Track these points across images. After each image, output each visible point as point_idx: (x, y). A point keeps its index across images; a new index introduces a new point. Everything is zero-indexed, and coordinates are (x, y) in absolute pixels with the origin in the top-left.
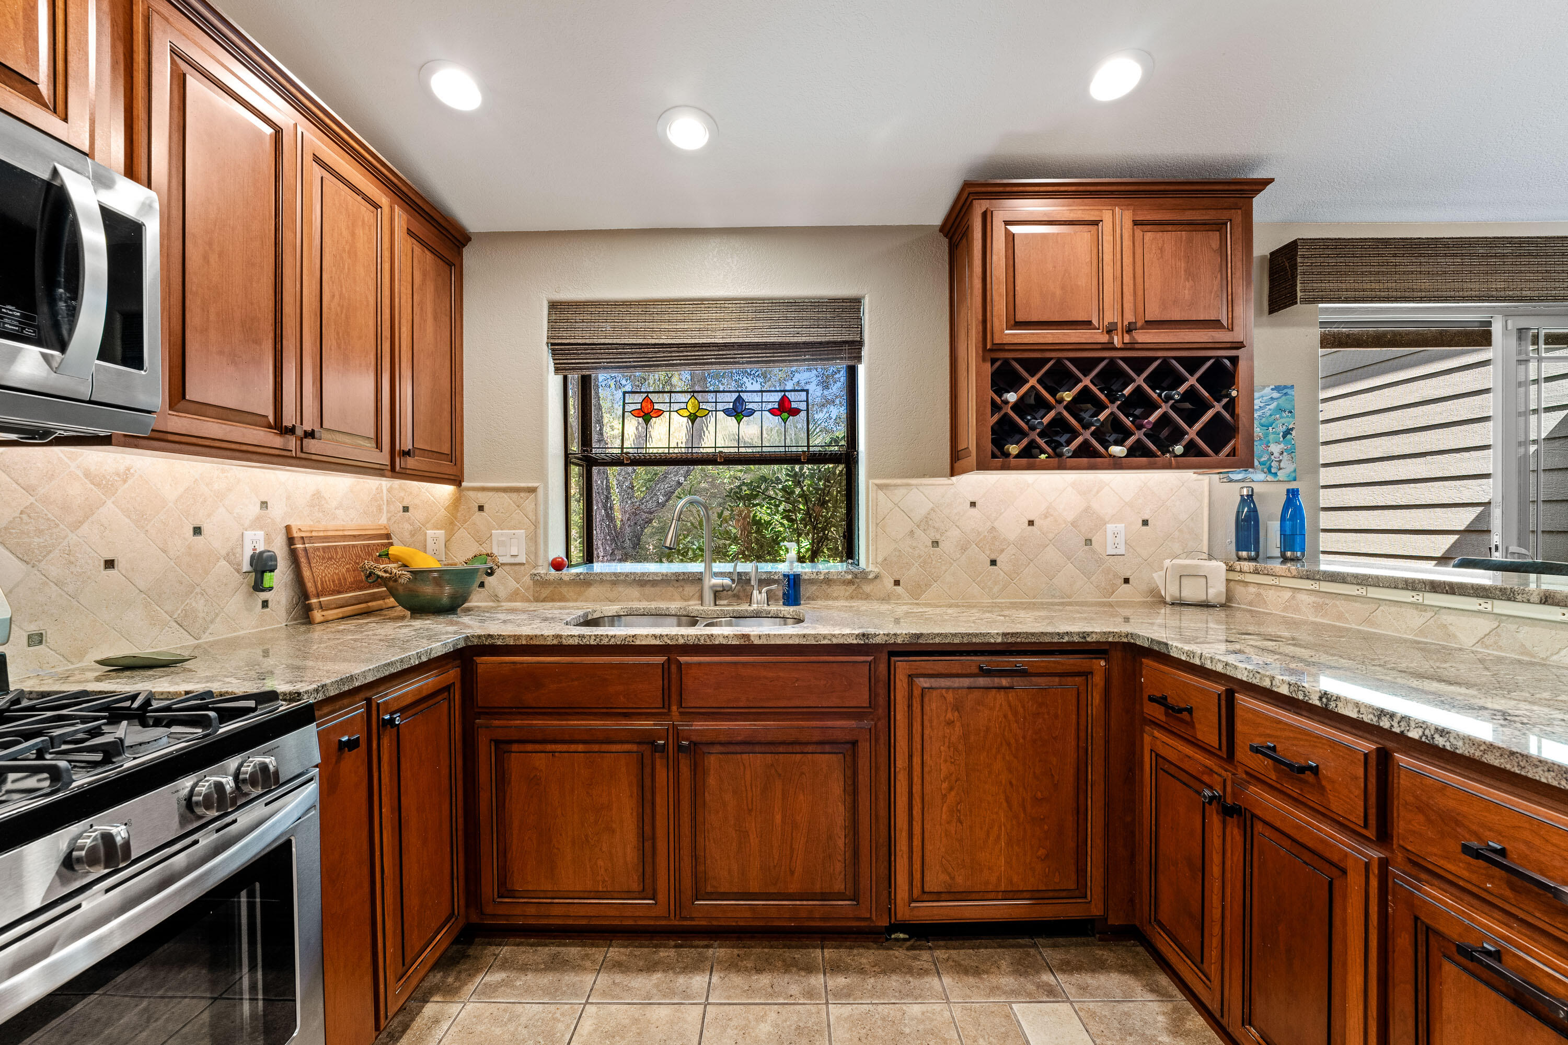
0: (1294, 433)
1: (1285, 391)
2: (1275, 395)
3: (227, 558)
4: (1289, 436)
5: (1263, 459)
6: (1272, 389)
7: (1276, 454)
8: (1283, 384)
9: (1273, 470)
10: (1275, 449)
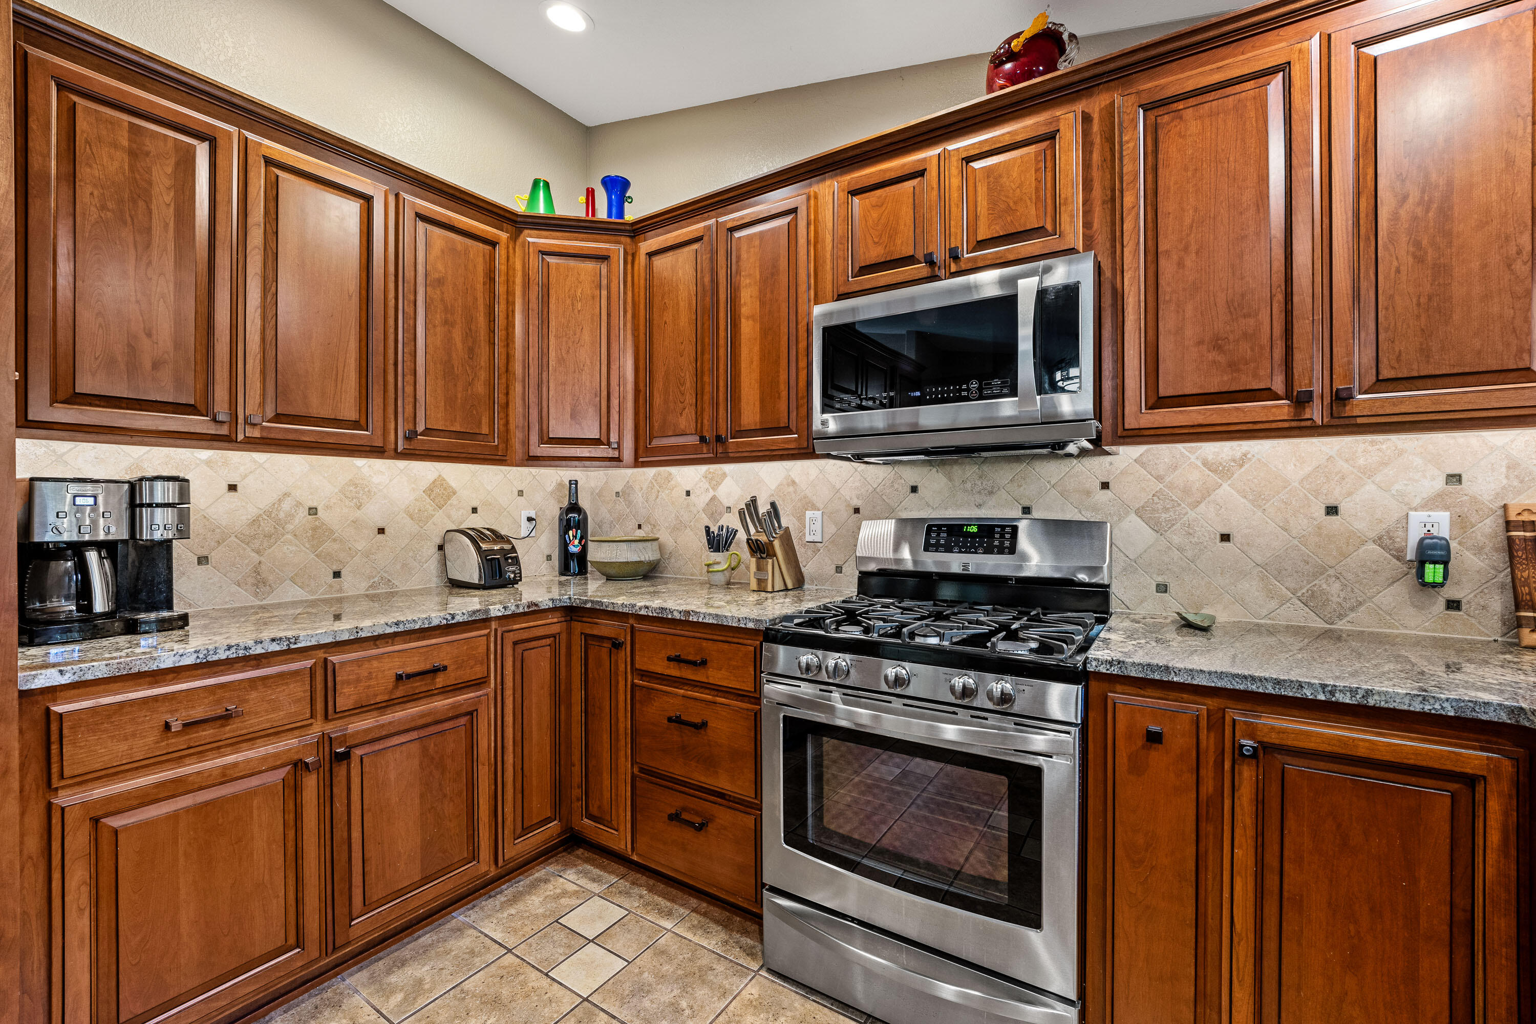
3: (1379, 541)
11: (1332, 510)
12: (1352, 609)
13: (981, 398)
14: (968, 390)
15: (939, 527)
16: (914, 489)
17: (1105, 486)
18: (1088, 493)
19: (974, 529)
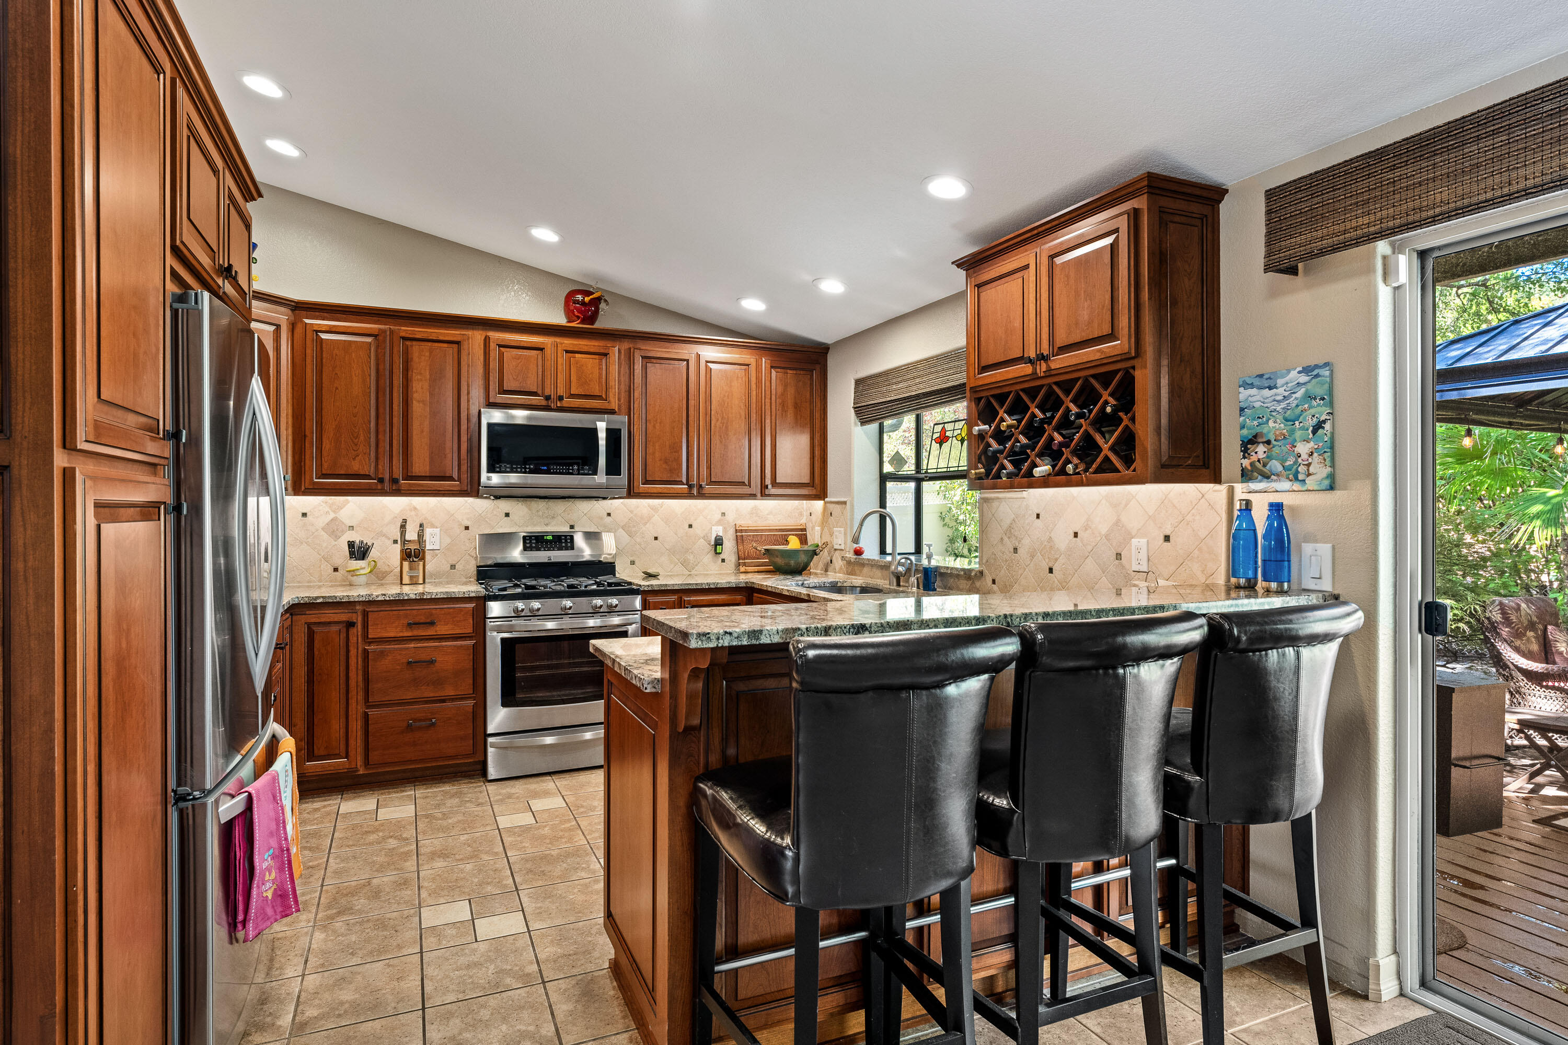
0: (1327, 426)
1: (1315, 373)
2: (1303, 378)
3: (704, 537)
4: (1320, 431)
5: (1288, 463)
6: (1299, 372)
7: (1304, 456)
8: (1313, 364)
9: (1301, 477)
10: (1303, 449)
11: (690, 526)
12: (696, 565)
13: (578, 474)
14: (573, 469)
15: (530, 537)
16: (507, 515)
17: (609, 515)
18: (602, 518)
19: (550, 538)
